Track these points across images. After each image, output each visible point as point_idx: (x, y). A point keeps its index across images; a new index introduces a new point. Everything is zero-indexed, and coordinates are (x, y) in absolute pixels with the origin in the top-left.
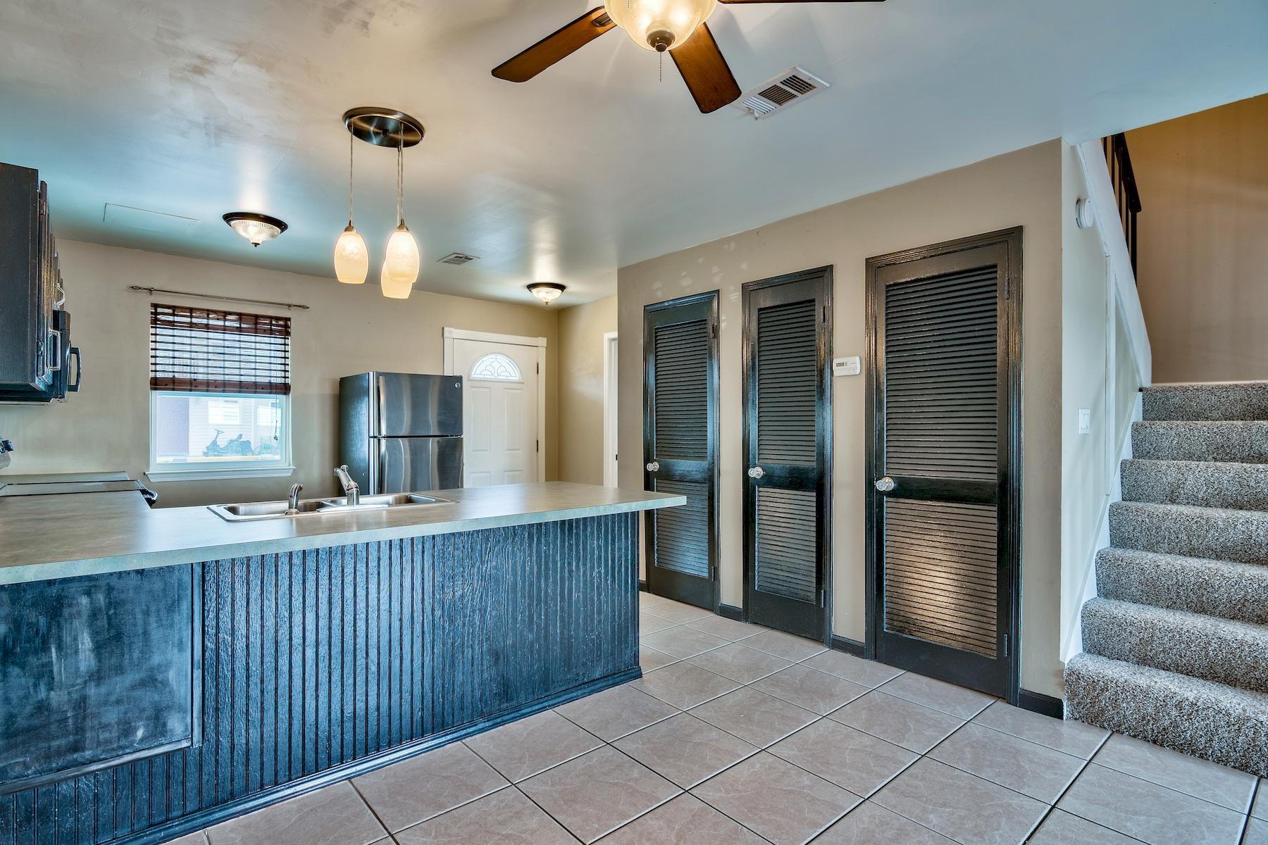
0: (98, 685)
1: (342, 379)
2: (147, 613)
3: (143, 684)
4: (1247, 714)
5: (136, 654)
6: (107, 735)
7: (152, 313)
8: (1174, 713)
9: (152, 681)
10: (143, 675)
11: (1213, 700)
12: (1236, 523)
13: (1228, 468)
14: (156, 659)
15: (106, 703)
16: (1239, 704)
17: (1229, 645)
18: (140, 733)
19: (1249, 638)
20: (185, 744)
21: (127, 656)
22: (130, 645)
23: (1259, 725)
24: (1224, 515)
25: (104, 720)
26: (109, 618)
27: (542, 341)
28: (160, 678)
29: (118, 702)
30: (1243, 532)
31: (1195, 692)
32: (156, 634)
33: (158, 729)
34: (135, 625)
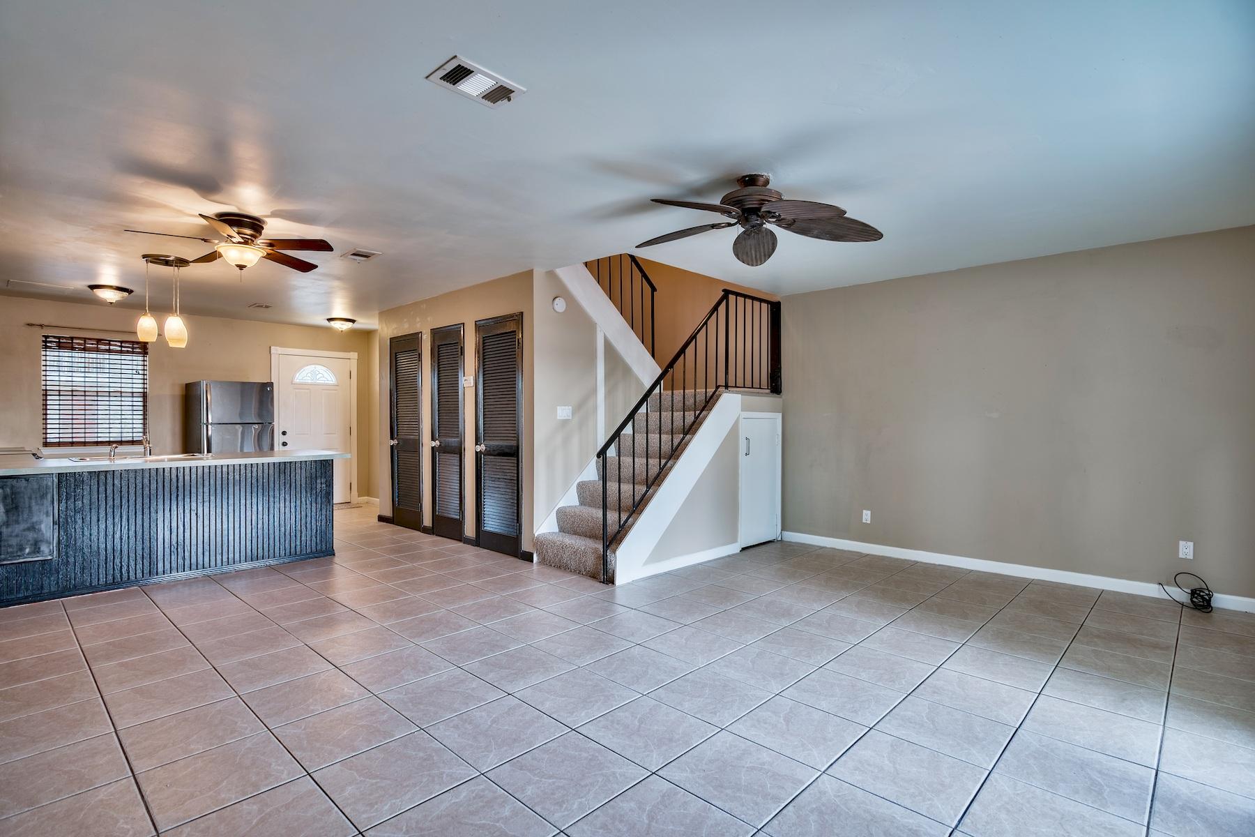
0: (7, 527)
1: (186, 384)
2: (30, 498)
3: (28, 529)
5: (25, 516)
6: (11, 550)
7: (43, 341)
9: (32, 528)
10: (29, 525)
14: (35, 519)
15: (11, 536)
18: (27, 551)
20: (50, 558)
21: (21, 517)
22: (23, 511)
25: (10, 543)
26: (12, 500)
27: (354, 355)
28: (37, 527)
29: (17, 536)
32: (35, 508)
33: (36, 550)
34: (24, 503)
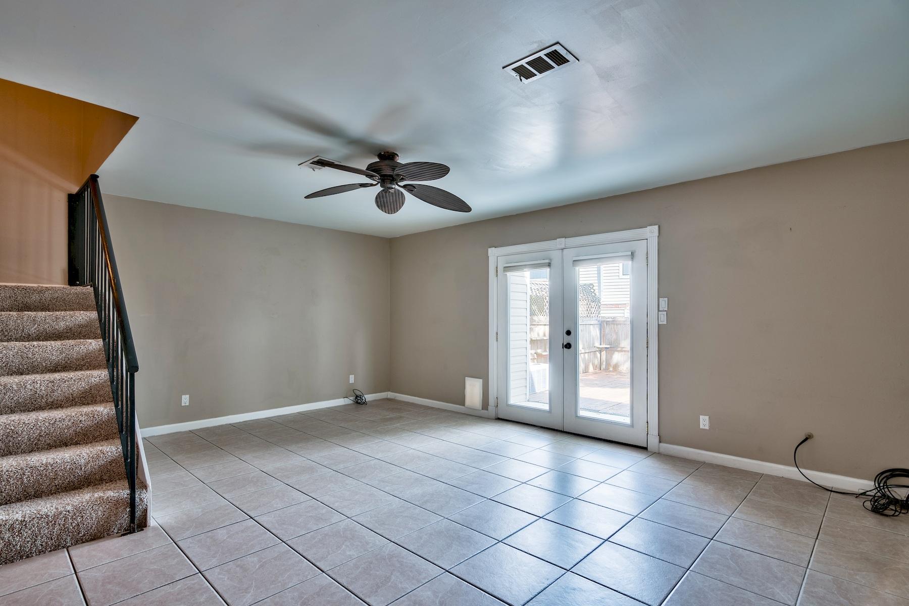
4: (59, 510)
8: (7, 535)
11: (35, 512)
12: (26, 385)
13: (13, 346)
16: (52, 506)
17: (38, 470)
19: (50, 461)
23: (68, 513)
24: (16, 380)
30: (31, 390)
31: (20, 512)
